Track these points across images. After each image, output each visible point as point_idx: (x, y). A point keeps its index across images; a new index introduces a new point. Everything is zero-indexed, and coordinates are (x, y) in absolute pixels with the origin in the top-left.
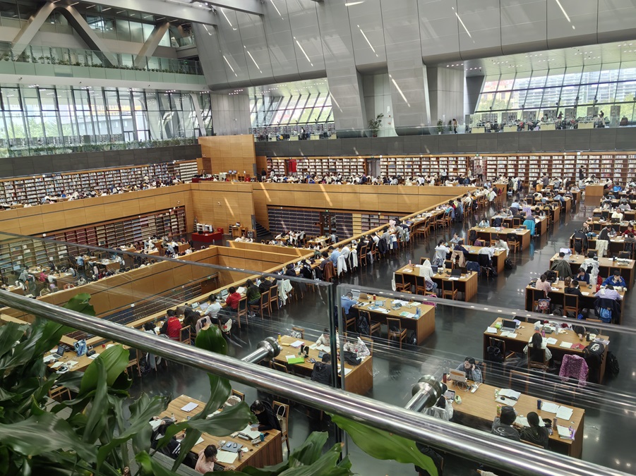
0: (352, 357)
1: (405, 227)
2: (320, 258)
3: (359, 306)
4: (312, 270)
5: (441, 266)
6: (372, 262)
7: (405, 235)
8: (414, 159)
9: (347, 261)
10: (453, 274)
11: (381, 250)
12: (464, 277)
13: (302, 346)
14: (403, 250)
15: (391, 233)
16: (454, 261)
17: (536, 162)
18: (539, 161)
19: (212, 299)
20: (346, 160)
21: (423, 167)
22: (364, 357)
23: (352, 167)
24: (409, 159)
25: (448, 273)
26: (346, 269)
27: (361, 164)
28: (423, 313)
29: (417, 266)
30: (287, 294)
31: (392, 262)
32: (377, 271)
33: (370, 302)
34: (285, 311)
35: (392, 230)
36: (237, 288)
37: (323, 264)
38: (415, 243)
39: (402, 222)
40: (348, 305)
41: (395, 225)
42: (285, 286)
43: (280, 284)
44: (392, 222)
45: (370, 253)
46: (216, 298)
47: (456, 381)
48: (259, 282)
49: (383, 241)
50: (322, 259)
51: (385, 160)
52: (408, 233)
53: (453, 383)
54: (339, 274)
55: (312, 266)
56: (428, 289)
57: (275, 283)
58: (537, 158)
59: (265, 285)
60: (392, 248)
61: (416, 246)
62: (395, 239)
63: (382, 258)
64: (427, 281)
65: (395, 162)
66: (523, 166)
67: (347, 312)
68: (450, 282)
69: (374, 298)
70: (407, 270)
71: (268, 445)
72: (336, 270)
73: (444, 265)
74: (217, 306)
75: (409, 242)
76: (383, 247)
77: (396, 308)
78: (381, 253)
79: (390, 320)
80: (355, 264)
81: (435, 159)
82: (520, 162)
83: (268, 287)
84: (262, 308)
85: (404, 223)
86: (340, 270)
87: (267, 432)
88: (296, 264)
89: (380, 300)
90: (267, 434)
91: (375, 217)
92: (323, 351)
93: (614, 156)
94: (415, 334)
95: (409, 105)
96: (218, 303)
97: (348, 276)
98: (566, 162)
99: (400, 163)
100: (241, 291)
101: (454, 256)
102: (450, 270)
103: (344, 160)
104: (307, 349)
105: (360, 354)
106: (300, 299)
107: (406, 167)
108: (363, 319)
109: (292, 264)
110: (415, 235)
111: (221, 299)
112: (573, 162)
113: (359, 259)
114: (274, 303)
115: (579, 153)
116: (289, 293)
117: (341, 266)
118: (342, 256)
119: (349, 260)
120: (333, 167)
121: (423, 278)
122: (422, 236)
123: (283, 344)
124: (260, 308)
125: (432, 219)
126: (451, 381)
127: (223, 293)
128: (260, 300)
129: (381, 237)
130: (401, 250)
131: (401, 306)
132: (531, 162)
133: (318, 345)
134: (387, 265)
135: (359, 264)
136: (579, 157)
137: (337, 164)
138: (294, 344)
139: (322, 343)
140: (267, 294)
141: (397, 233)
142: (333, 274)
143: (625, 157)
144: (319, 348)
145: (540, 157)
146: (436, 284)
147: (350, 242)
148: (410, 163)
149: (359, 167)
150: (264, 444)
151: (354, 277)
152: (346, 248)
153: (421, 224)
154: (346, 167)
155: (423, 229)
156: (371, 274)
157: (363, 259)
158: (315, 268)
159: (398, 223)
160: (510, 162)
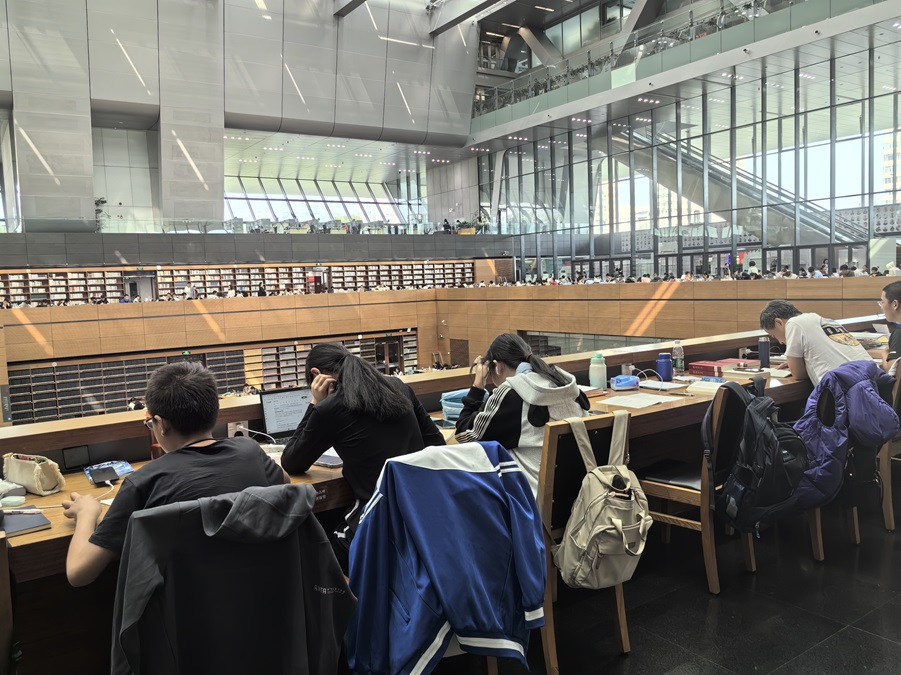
8: (223, 272)
17: (386, 273)
18: (390, 271)
20: (75, 276)
24: (213, 272)
51: (168, 273)
58: (387, 268)
66: (374, 279)
82: (370, 274)
93: (454, 264)
98: (415, 272)
99: (198, 278)
103: (70, 276)
107: (208, 284)
112: (421, 272)
115: (426, 262)
132: (382, 273)
136: (426, 267)
143: (462, 266)
145: (390, 266)
148: (217, 278)
160: (359, 274)
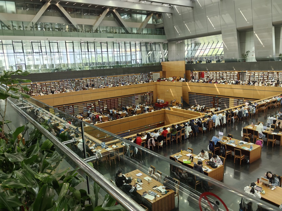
0: (213, 164)
1: (253, 106)
2: (207, 118)
3: (222, 142)
4: (202, 123)
5: (269, 127)
6: (234, 122)
7: (253, 110)
8: (265, 73)
9: (220, 120)
10: (274, 131)
11: (239, 117)
12: (281, 133)
13: (191, 156)
14: (251, 117)
15: (246, 109)
16: (277, 125)
19: (156, 131)
20: (228, 73)
21: (269, 77)
22: (219, 165)
23: (232, 76)
24: (262, 73)
25: (272, 130)
26: (219, 124)
27: (236, 75)
28: (254, 149)
29: (256, 125)
30: (189, 133)
31: (245, 123)
32: (237, 126)
33: (228, 141)
34: (188, 140)
35: (247, 107)
36: (167, 128)
37: (208, 121)
38: (259, 114)
39: (252, 104)
40: (216, 141)
41: (248, 105)
42: (189, 129)
43: (186, 128)
44: (247, 104)
45: (233, 117)
46: (158, 131)
47: (264, 183)
48: (177, 126)
49: (240, 113)
50: (208, 119)
51: (249, 73)
52: (254, 109)
53: (263, 184)
54: (216, 126)
55: (203, 121)
56: (260, 137)
57: (184, 127)
59: (180, 128)
60: (245, 116)
61: (259, 116)
62: (247, 112)
63: (240, 120)
64: (259, 134)
65: (254, 74)
67: (215, 144)
68: (272, 135)
69: (230, 139)
70: (250, 127)
71: (168, 196)
72: (215, 124)
73: (270, 126)
74: (158, 134)
75: (255, 114)
76: (240, 115)
77: (240, 145)
78: (239, 118)
79: (235, 150)
80: (225, 122)
81: (276, 73)
83: (181, 129)
84: (177, 138)
85: (253, 104)
86: (216, 124)
87: (169, 190)
88: (195, 120)
89: (233, 140)
90: (169, 191)
91: (241, 100)
92: (200, 160)
94: (249, 158)
95: (264, 46)
96: (158, 133)
97: (220, 127)
99: (257, 75)
100: (168, 129)
101: (277, 122)
102: (273, 129)
103: (227, 73)
104: (193, 158)
105: (218, 163)
106: (195, 136)
107: (260, 77)
108: (222, 148)
109: (193, 120)
110: (259, 111)
111: (160, 132)
113: (226, 120)
114: (183, 136)
116: (191, 132)
117: (217, 123)
118: (218, 118)
119: (221, 120)
120: (222, 76)
121: (257, 132)
122: (263, 111)
123: (183, 154)
124: (176, 138)
125: (269, 103)
126: (262, 183)
127: (161, 129)
128: (176, 134)
129: (240, 111)
130: (250, 118)
131: (243, 144)
133: (198, 157)
134: (242, 124)
135: (227, 122)
137: (224, 74)
138: (188, 155)
139: (200, 156)
140: (180, 132)
141: (249, 109)
142: (213, 126)
144: (198, 158)
146: (265, 135)
147: (223, 112)
148: (262, 75)
149: (235, 76)
150: (167, 195)
151: (223, 128)
152: (221, 115)
153: (263, 105)
154: (228, 76)
155: (264, 108)
156: (233, 127)
157: (229, 120)
158: (203, 122)
159: (250, 104)
